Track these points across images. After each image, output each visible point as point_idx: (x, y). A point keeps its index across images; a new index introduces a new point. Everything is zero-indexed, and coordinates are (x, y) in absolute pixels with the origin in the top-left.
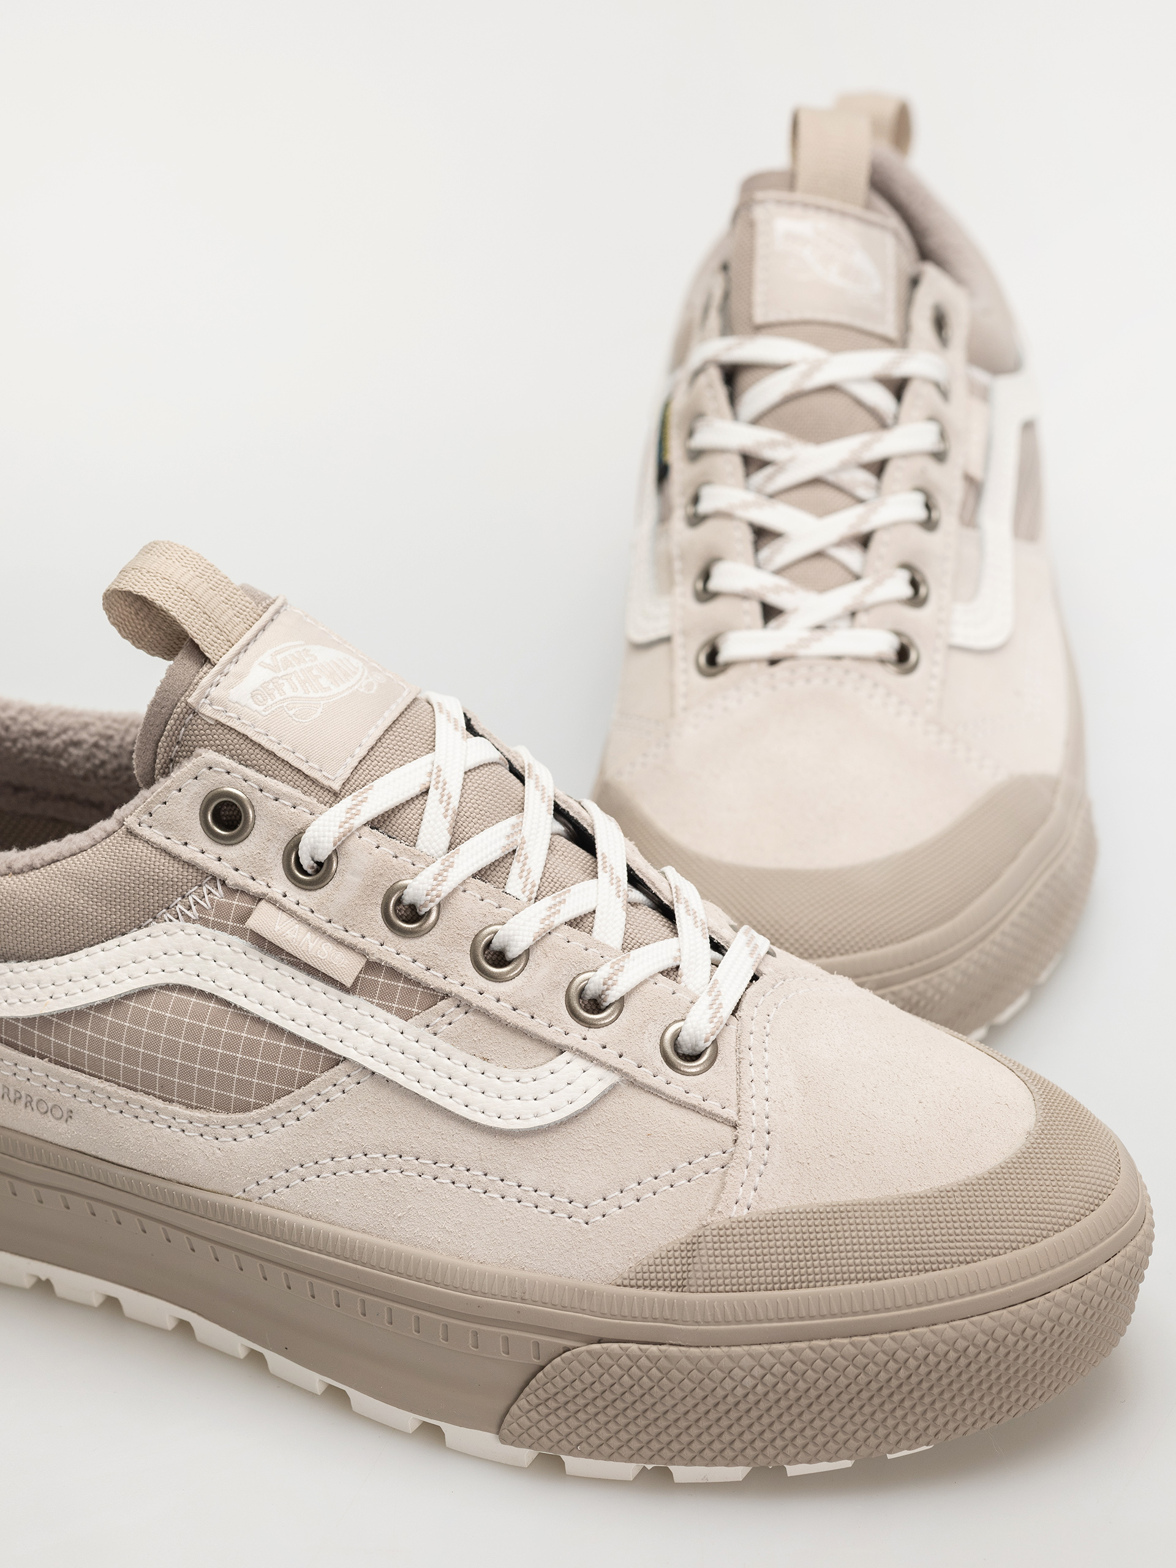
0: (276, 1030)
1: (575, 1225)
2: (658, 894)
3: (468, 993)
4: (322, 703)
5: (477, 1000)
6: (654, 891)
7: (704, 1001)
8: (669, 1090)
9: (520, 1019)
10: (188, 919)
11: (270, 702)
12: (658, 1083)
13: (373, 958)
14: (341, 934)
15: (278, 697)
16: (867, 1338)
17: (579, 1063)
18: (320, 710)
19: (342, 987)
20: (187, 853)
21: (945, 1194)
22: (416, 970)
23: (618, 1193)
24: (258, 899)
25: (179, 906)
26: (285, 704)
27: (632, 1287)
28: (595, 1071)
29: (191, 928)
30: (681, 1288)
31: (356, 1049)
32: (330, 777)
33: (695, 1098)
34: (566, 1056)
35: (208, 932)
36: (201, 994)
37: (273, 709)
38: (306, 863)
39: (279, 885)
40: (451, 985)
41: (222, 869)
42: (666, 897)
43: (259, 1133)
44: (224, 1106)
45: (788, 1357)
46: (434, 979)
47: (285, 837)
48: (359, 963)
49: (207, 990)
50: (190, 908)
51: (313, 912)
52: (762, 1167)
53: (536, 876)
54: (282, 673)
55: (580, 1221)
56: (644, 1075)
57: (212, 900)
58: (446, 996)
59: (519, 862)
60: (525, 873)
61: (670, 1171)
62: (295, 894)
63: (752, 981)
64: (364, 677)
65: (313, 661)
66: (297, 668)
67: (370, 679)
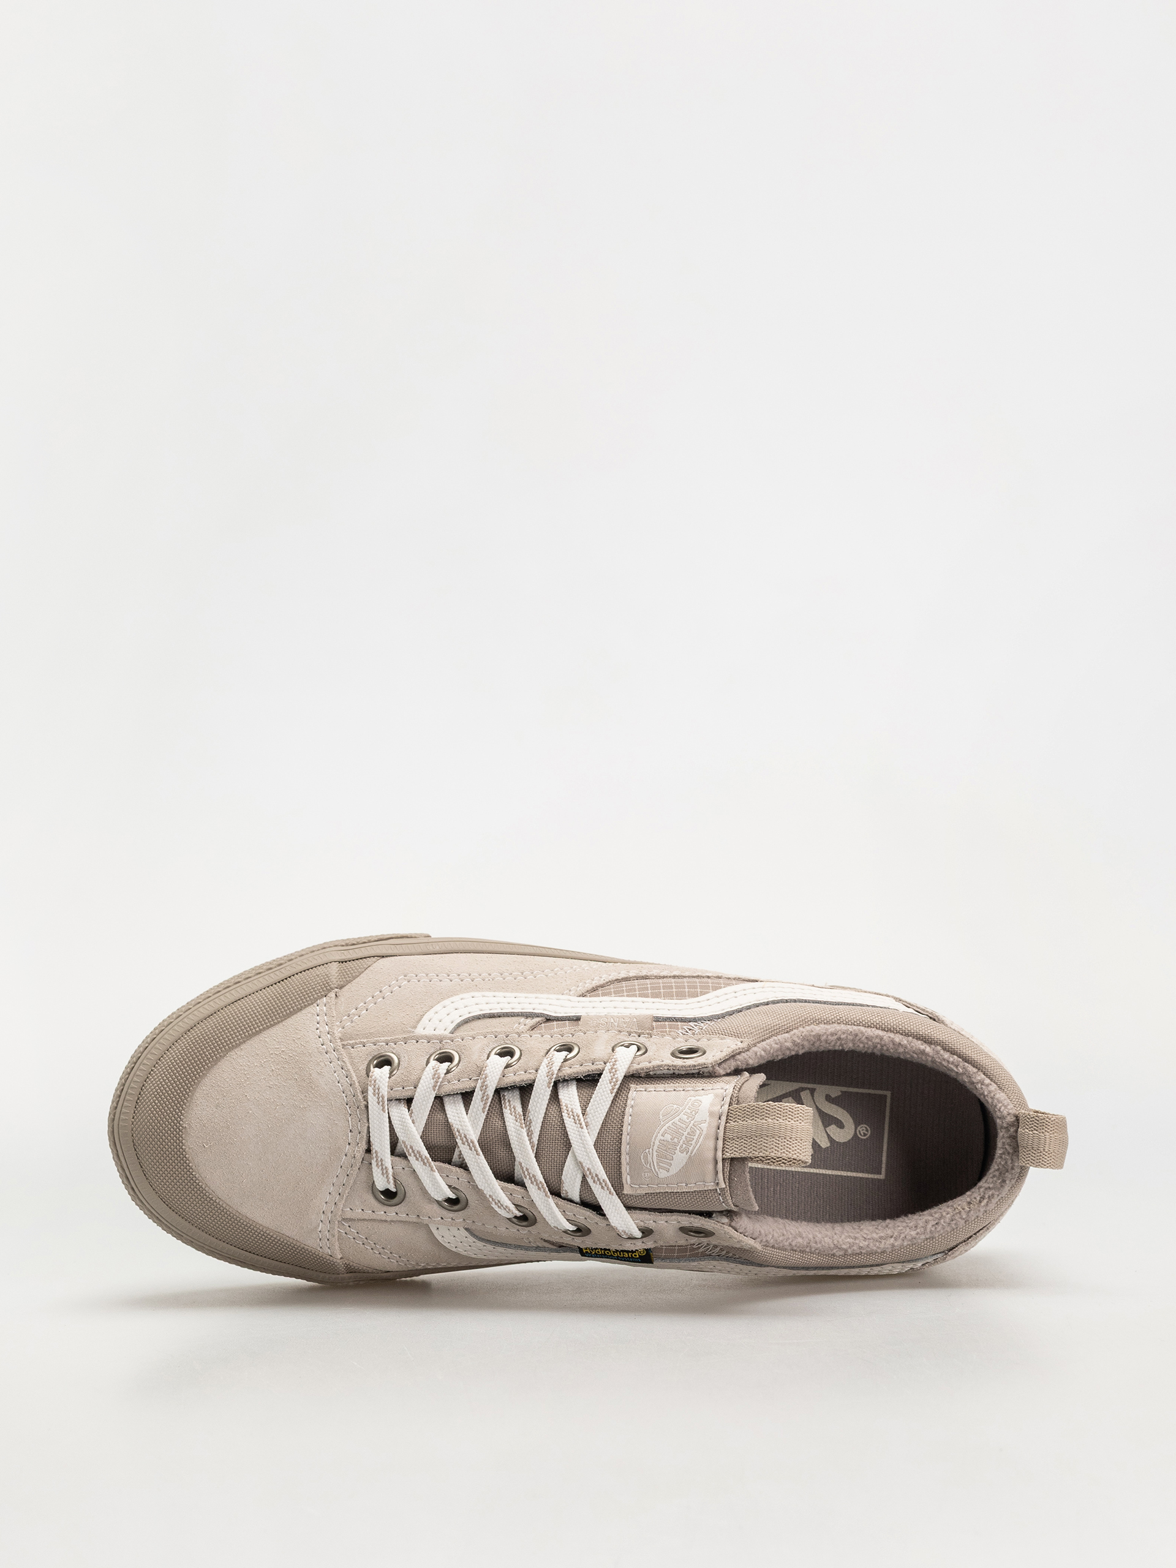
63: (369, 1142)
64: (652, 1164)
65: (681, 1147)
66: (685, 1133)
67: (648, 1166)
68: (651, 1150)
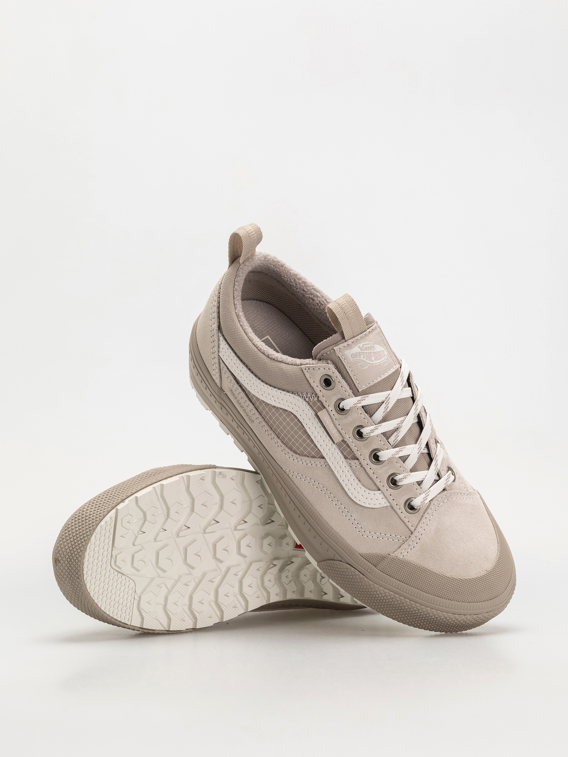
0: (312, 441)
1: (359, 535)
2: (431, 454)
3: (364, 463)
4: (369, 365)
5: (365, 466)
6: (431, 452)
7: (423, 495)
8: (401, 515)
9: (374, 477)
10: (305, 400)
11: (355, 359)
12: (399, 512)
13: (345, 440)
14: (340, 430)
15: (358, 358)
16: (414, 603)
17: (382, 496)
18: (367, 367)
19: (333, 442)
20: (313, 384)
21: (453, 580)
22: (354, 449)
23: (374, 533)
24: (325, 408)
25: (305, 395)
26: (359, 361)
27: (364, 558)
28: (385, 500)
29: (305, 403)
30: (375, 566)
31: (329, 458)
32: (360, 387)
33: (406, 520)
34: (379, 492)
35: (308, 407)
36: (299, 420)
37: (355, 361)
38: (341, 406)
39: (331, 408)
40: (361, 458)
41: (320, 394)
42: (433, 455)
43: (296, 461)
44: (291, 449)
45: (392, 596)
46: (358, 454)
47: (339, 396)
48: (341, 439)
49: (301, 421)
50: (307, 397)
51: (336, 420)
52: (413, 547)
53: (399, 438)
54: (363, 351)
55: (361, 534)
56: (396, 508)
57: (313, 400)
58: (358, 459)
59: (397, 432)
60: (397, 436)
61: (389, 535)
62: (334, 412)
63: (442, 491)
64: (385, 359)
65: (373, 350)
66: (368, 351)
67: (387, 361)
68: (381, 363)
